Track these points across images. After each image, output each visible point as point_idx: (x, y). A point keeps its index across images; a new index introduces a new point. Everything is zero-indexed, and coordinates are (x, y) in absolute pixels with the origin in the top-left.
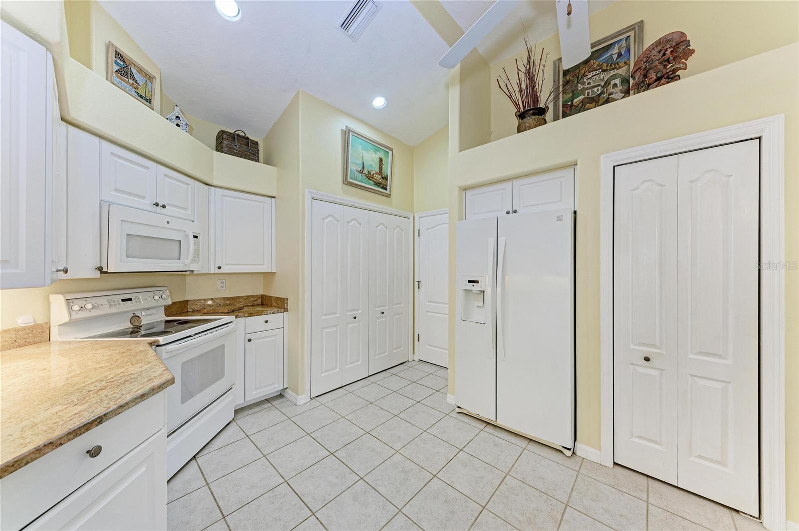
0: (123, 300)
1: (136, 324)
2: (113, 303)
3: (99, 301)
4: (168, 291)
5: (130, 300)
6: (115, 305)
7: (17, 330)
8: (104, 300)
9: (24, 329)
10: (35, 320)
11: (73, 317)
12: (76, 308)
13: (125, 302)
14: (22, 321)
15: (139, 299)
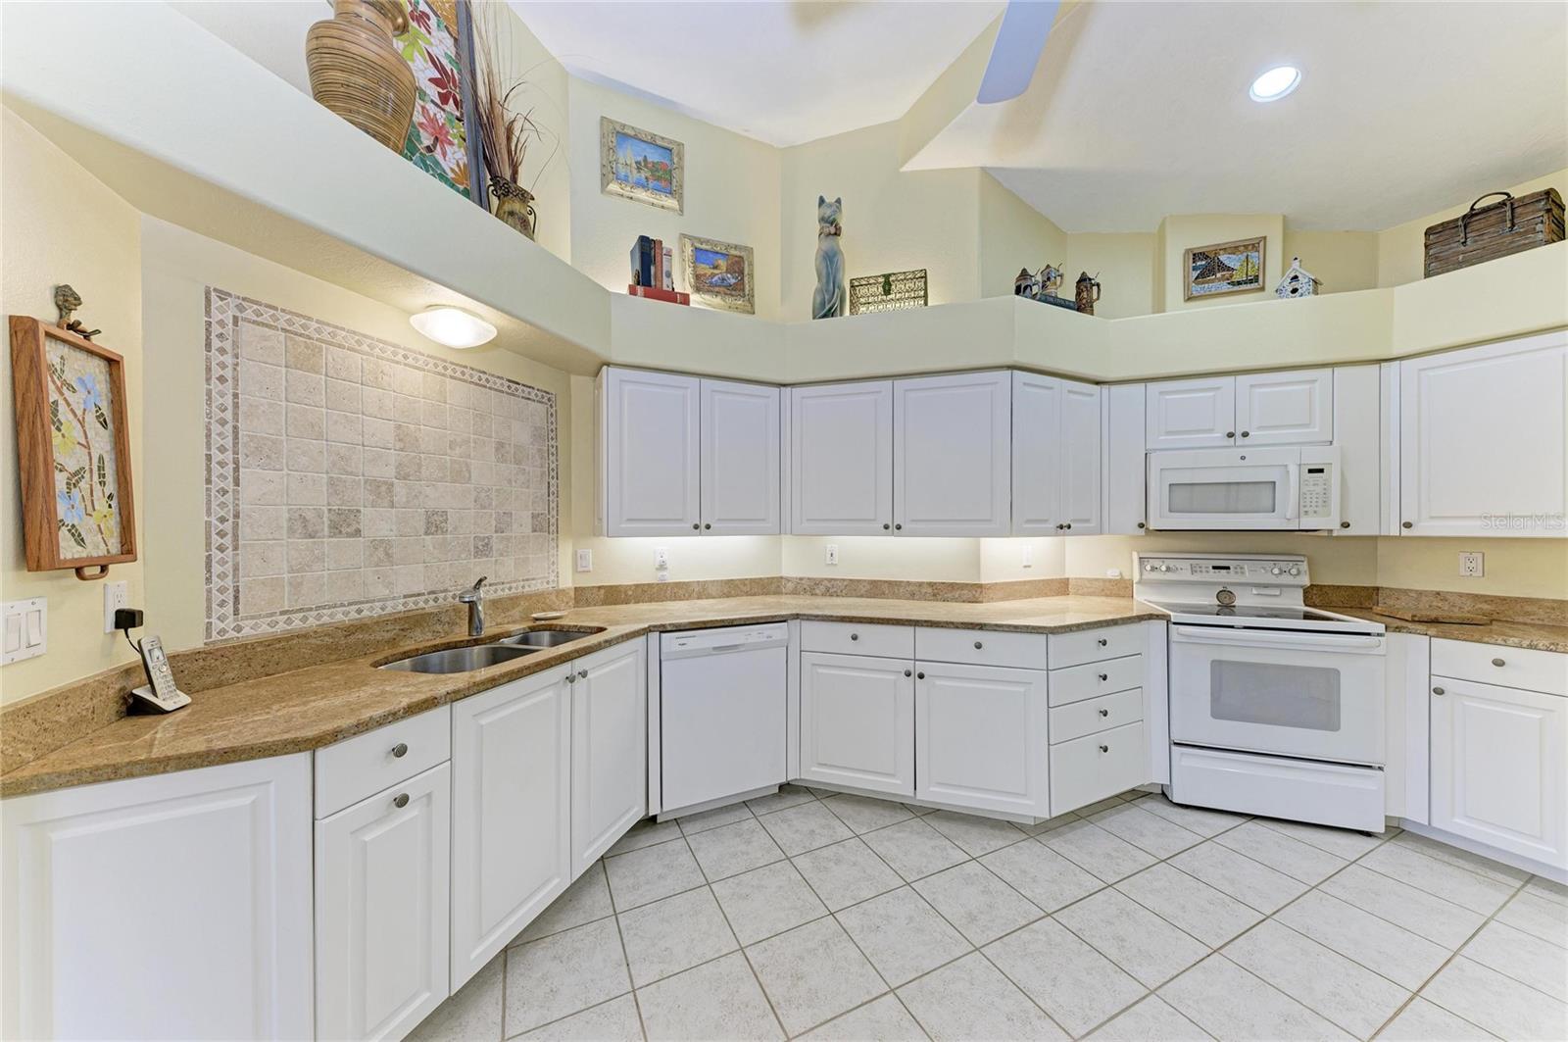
0: (1214, 568)
1: (1227, 601)
2: (1198, 569)
3: (1179, 564)
4: (1305, 563)
5: (1228, 568)
6: (1201, 571)
7: (1104, 581)
8: (1186, 564)
9: (1110, 581)
10: (1121, 574)
11: (1144, 577)
12: (1148, 568)
13: (1217, 571)
14: (1112, 573)
15: (1241, 568)
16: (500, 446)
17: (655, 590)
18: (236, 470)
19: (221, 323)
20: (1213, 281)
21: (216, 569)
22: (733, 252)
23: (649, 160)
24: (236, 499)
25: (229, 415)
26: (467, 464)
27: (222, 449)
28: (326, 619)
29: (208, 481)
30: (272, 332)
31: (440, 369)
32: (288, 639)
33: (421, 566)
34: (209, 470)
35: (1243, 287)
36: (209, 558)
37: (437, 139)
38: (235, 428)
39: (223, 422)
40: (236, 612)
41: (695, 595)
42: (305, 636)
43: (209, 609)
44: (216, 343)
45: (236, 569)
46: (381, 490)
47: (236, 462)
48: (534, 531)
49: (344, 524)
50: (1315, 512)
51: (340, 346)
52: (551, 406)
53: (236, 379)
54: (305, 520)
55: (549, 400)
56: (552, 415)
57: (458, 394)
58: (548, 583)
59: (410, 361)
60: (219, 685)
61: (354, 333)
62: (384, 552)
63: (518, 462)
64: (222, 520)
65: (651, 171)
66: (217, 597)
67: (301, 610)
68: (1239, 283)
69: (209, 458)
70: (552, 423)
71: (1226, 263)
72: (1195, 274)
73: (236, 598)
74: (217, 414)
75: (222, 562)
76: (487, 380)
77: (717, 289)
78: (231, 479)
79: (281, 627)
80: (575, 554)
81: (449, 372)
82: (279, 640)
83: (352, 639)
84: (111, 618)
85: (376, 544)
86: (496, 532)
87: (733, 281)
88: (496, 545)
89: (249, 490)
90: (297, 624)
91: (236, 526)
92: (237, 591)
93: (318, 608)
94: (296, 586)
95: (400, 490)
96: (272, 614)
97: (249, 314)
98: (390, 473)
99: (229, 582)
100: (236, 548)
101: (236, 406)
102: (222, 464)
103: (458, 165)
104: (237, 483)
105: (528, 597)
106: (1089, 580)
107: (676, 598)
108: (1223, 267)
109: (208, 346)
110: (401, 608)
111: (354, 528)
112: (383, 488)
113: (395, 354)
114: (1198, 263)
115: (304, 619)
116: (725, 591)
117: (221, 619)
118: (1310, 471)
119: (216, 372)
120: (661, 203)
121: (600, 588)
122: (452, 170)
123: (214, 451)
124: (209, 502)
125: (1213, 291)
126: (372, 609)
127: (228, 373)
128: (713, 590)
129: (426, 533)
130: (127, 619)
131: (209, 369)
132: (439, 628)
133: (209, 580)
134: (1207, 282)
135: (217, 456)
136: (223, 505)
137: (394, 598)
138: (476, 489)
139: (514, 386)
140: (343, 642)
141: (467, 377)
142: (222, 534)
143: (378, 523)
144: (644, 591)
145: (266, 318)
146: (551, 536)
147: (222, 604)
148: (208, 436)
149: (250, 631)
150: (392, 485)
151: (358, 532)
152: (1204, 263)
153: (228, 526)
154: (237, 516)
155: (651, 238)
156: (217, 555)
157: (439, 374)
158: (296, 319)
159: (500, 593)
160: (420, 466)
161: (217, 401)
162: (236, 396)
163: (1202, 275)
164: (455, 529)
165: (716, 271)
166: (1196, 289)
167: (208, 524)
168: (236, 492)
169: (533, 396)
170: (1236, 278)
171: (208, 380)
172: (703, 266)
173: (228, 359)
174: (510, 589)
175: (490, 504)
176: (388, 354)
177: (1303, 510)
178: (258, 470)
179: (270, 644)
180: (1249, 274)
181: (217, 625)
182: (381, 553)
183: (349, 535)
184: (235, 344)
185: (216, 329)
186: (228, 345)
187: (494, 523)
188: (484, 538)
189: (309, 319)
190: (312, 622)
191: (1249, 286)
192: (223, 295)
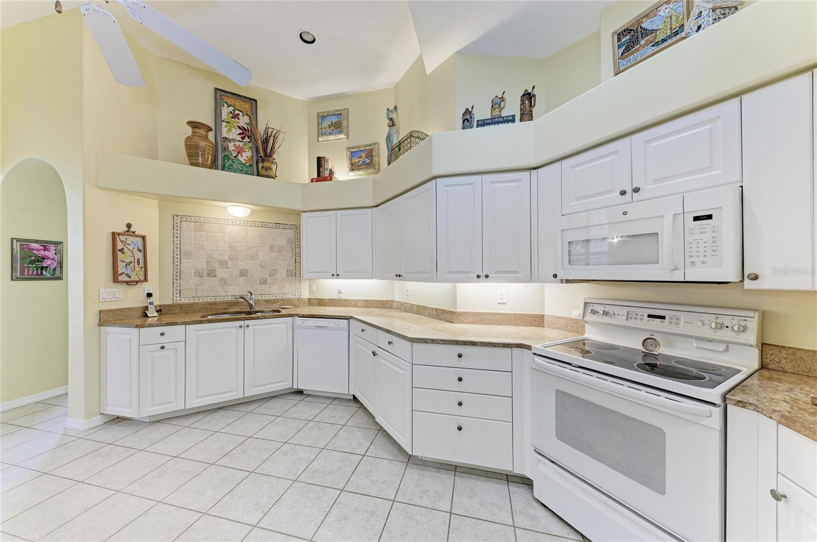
0: (649, 316)
1: (652, 349)
2: (634, 316)
3: (617, 310)
5: (663, 318)
6: (636, 318)
8: (624, 311)
13: (651, 319)
14: (575, 314)
15: (678, 319)
16: (272, 246)
17: (336, 302)
18: (180, 260)
19: (177, 223)
20: (637, 50)
21: (175, 285)
22: (367, 148)
23: (333, 122)
24: (180, 267)
25: (179, 246)
26: (256, 254)
27: (177, 255)
28: (205, 300)
29: (173, 263)
30: (190, 223)
31: (246, 224)
32: (192, 304)
33: (238, 287)
34: (174, 260)
35: (669, 42)
36: (173, 282)
37: (239, 152)
38: (180, 249)
39: (177, 248)
40: (180, 296)
41: (352, 305)
42: (197, 304)
43: (173, 294)
44: (175, 228)
45: (180, 285)
46: (223, 264)
47: (180, 258)
48: (288, 276)
49: (211, 273)
50: (703, 262)
51: (210, 223)
52: (297, 230)
53: (180, 237)
54: (199, 273)
55: (296, 228)
56: (297, 233)
57: (253, 232)
58: (295, 295)
59: (234, 223)
60: (174, 314)
61: (215, 218)
62: (224, 282)
63: (280, 251)
64: (177, 272)
65: (334, 126)
66: (175, 292)
67: (198, 297)
68: (664, 40)
69: (174, 257)
70: (298, 236)
71: (649, 28)
72: (621, 51)
73: (180, 292)
74: (176, 246)
75: (177, 283)
76: (266, 225)
77: (361, 167)
78: (179, 262)
79: (192, 301)
80: (310, 285)
81: (249, 224)
82: (190, 304)
83: (211, 306)
84: (146, 295)
85: (221, 280)
86: (269, 276)
87: (368, 161)
88: (269, 281)
89: (184, 265)
90: (196, 300)
91: (180, 274)
92: (180, 290)
93: (203, 297)
94: (196, 290)
95: (230, 263)
96: (190, 297)
97: (184, 219)
98: (226, 258)
99: (178, 288)
100: (180, 279)
101: (180, 243)
102: (177, 258)
103: (248, 157)
104: (181, 263)
105: (284, 300)
106: (558, 318)
107: (344, 306)
108: (645, 32)
109: (174, 229)
110: (230, 299)
111: (214, 274)
112: (224, 263)
113: (229, 222)
114: (623, 40)
115: (199, 300)
116: (365, 305)
117: (176, 297)
118: (696, 219)
119: (176, 235)
120: (339, 137)
121: (316, 299)
122: (245, 160)
123: (175, 255)
124: (174, 268)
125: (639, 59)
126: (220, 299)
127: (178, 235)
128: (360, 304)
129: (240, 277)
130: (149, 295)
131: (173, 235)
132: (243, 307)
133: (173, 287)
134: (633, 53)
135: (176, 256)
136: (177, 269)
137: (227, 296)
138: (260, 262)
139: (278, 225)
140: (208, 307)
141: (257, 225)
142: (177, 276)
143: (221, 273)
144: (332, 302)
145: (189, 219)
146: (297, 278)
147: (177, 293)
148: (174, 252)
149: (183, 301)
150: (227, 262)
151: (215, 276)
152: (628, 37)
153: (178, 274)
154: (180, 271)
155: (321, 156)
156: (175, 281)
157: (245, 226)
158: (197, 218)
159: (271, 298)
160: (237, 255)
161: (176, 242)
162: (180, 241)
163: (627, 49)
164: (251, 275)
165: (360, 159)
166: (623, 63)
167: (173, 273)
168: (180, 265)
169: (287, 227)
170: (660, 36)
171: (173, 238)
172: (355, 159)
173: (179, 232)
174: (276, 296)
175: (267, 267)
176: (226, 222)
177: (688, 260)
178: (186, 260)
179: (187, 305)
180: (674, 27)
181: (175, 299)
182: (223, 282)
183: (213, 277)
184: (180, 228)
185: (176, 225)
186: (178, 228)
187: (268, 273)
188: (263, 279)
189: (201, 217)
190: (201, 300)
191: (674, 39)
192: (177, 216)
